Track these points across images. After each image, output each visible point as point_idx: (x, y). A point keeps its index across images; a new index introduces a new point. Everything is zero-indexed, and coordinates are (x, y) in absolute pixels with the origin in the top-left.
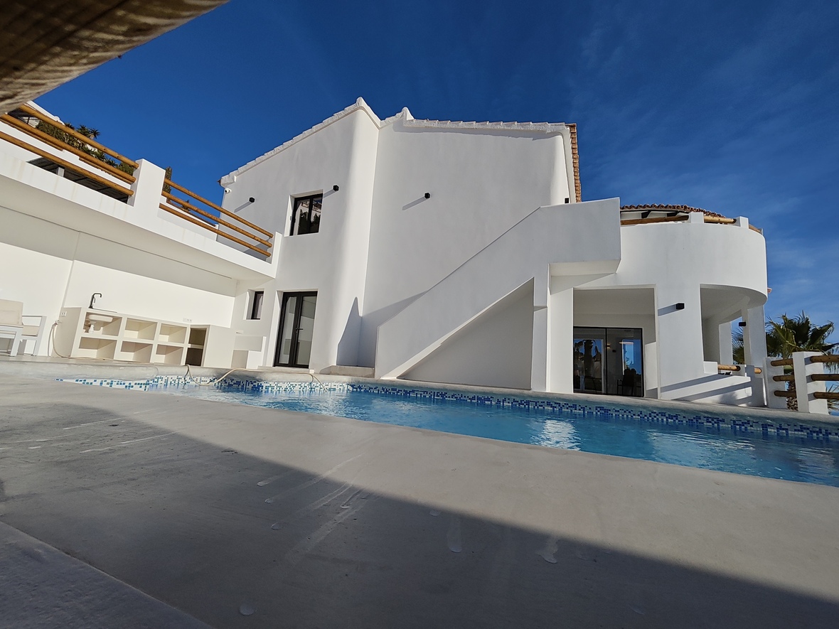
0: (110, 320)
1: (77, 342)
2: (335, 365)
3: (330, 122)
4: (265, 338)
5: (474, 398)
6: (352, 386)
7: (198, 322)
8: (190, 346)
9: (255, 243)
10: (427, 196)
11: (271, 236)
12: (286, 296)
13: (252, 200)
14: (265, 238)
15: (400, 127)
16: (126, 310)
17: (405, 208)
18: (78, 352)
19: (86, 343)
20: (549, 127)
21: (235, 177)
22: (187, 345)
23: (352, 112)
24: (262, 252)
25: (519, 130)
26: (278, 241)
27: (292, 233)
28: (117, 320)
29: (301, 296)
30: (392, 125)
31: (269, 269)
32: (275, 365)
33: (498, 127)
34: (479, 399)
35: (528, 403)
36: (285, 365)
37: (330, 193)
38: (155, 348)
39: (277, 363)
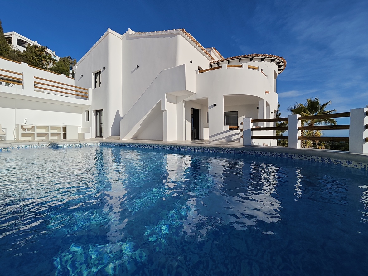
0: (31, 127)
1: (20, 135)
2: (111, 136)
3: (101, 40)
4: (91, 128)
6: (100, 144)
7: (64, 125)
8: (63, 133)
10: (138, 67)
11: (87, 90)
12: (97, 112)
13: (82, 76)
14: (85, 91)
16: (35, 124)
17: (131, 72)
18: (22, 138)
19: (23, 135)
20: (175, 31)
21: (77, 67)
22: (62, 133)
23: (107, 35)
24: (85, 97)
25: (165, 34)
26: (90, 92)
27: (96, 87)
28: (33, 127)
30: (125, 37)
31: (89, 102)
32: (96, 137)
33: (158, 34)
34: (130, 145)
35: (141, 146)
36: (99, 137)
37: (103, 71)
38: (49, 135)
39: (97, 136)
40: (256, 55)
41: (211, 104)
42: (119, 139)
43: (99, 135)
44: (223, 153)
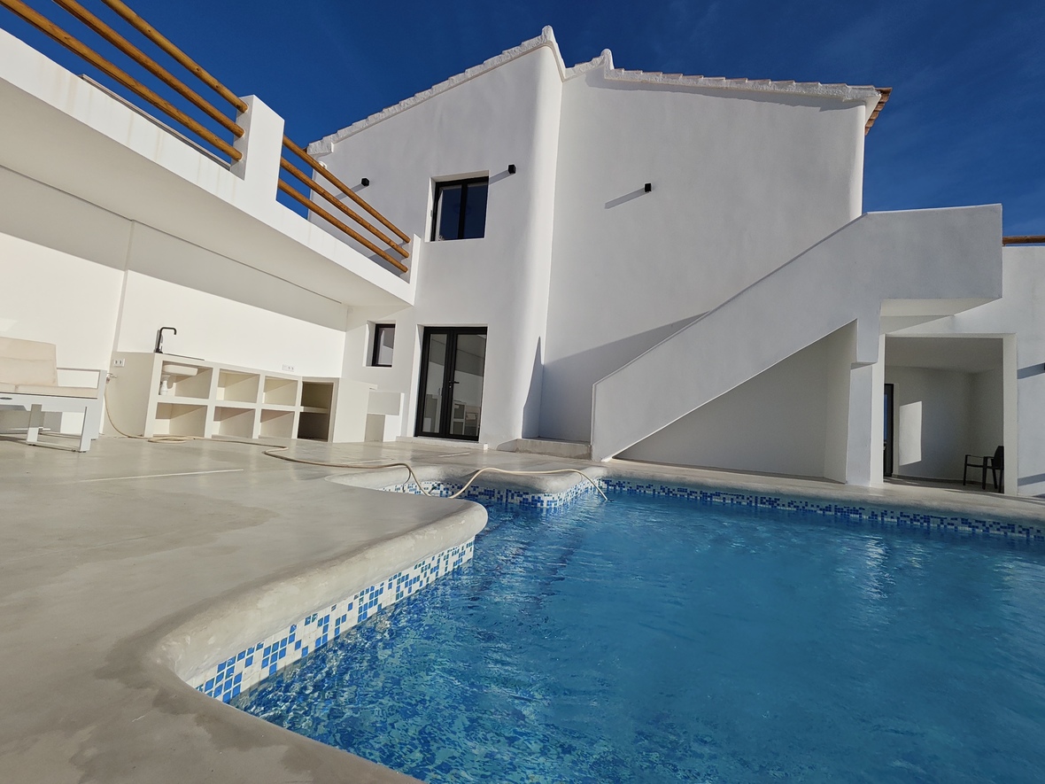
0: (194, 372)
1: (152, 409)
2: (521, 437)
3: (496, 63)
5: (828, 508)
6: (607, 482)
8: (302, 409)
9: (384, 247)
10: (648, 188)
11: (406, 240)
12: (428, 332)
13: (365, 182)
15: (597, 79)
16: (217, 358)
17: (609, 205)
18: (154, 426)
20: (850, 91)
21: (333, 145)
22: (298, 409)
23: (534, 49)
25: (800, 95)
27: (433, 239)
28: (204, 371)
29: (453, 333)
30: (585, 75)
31: (406, 290)
32: (416, 435)
34: (837, 510)
37: (500, 177)
38: (258, 416)
39: (419, 432)
42: (589, 457)
43: (433, 423)
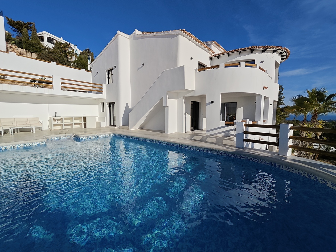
0: (60, 119)
1: (53, 125)
2: (121, 125)
3: (112, 41)
4: (106, 118)
5: (135, 139)
6: (113, 134)
7: (85, 116)
8: (84, 122)
10: (143, 65)
11: (102, 85)
12: (110, 104)
13: (98, 72)
14: (100, 86)
16: (63, 116)
17: (138, 70)
18: (54, 128)
19: (55, 125)
20: (176, 32)
21: (93, 64)
23: (117, 37)
24: (100, 92)
25: (168, 34)
26: (104, 86)
27: (109, 83)
28: (61, 118)
29: (113, 103)
30: (133, 37)
31: (103, 96)
33: (161, 34)
34: (136, 139)
35: (145, 140)
36: (112, 125)
37: (114, 69)
38: (74, 124)
39: (110, 125)
40: (257, 47)
41: (208, 100)
42: (129, 129)
43: (112, 124)
44: (216, 154)
